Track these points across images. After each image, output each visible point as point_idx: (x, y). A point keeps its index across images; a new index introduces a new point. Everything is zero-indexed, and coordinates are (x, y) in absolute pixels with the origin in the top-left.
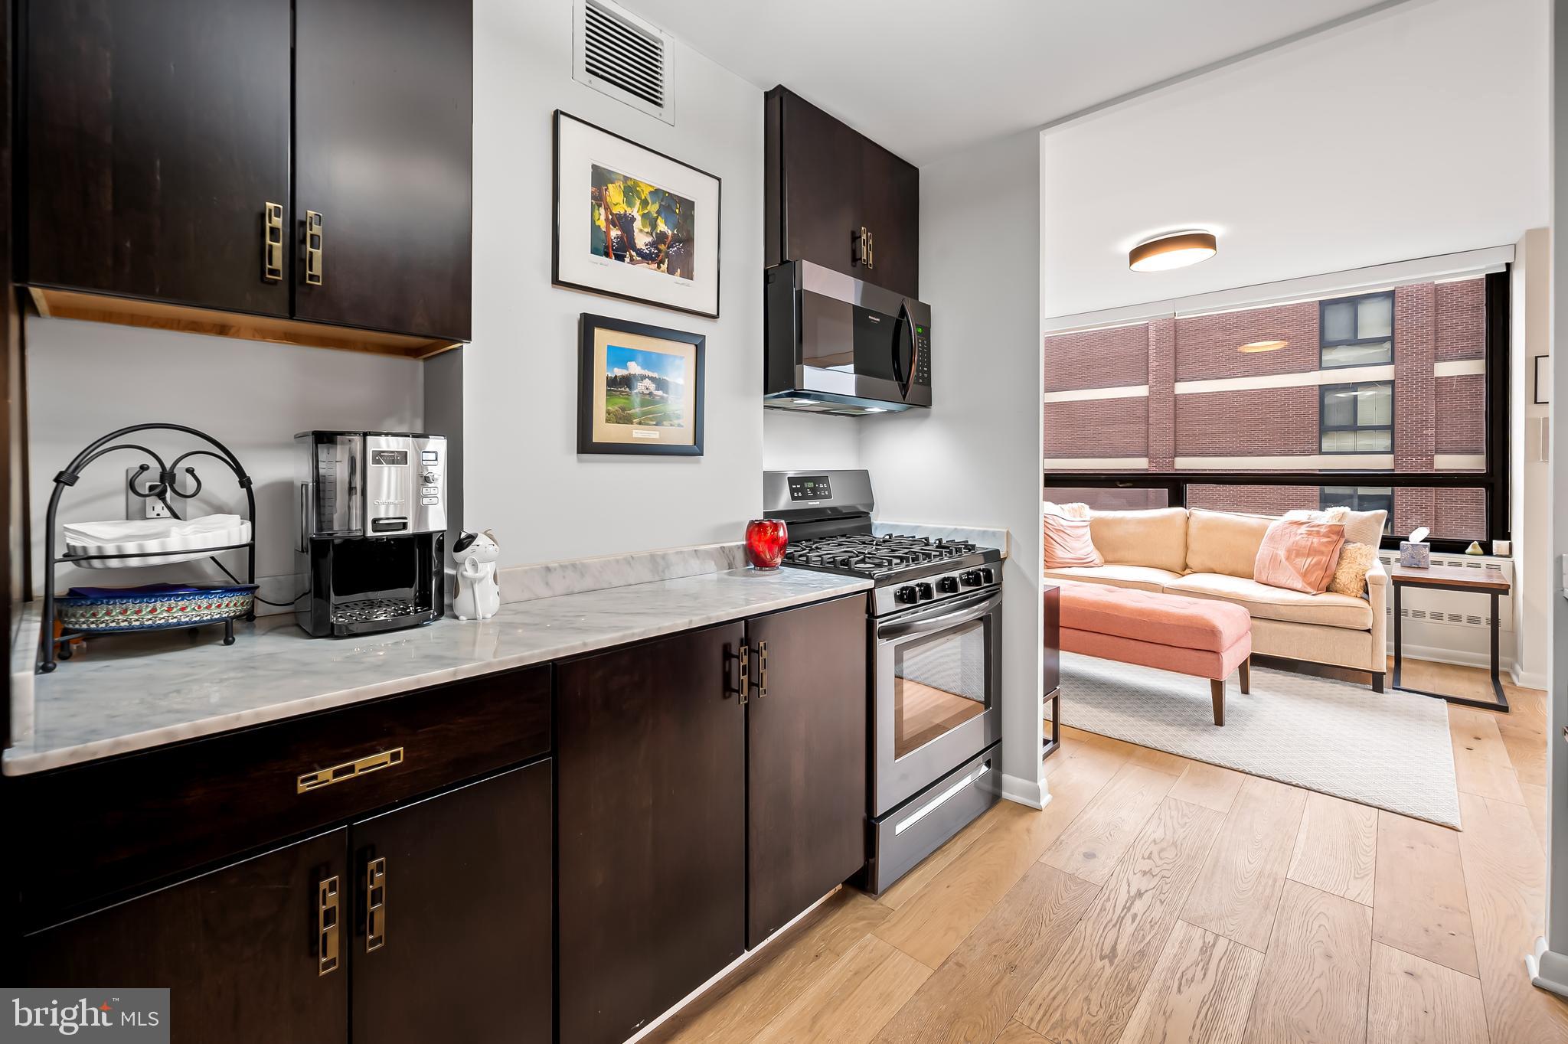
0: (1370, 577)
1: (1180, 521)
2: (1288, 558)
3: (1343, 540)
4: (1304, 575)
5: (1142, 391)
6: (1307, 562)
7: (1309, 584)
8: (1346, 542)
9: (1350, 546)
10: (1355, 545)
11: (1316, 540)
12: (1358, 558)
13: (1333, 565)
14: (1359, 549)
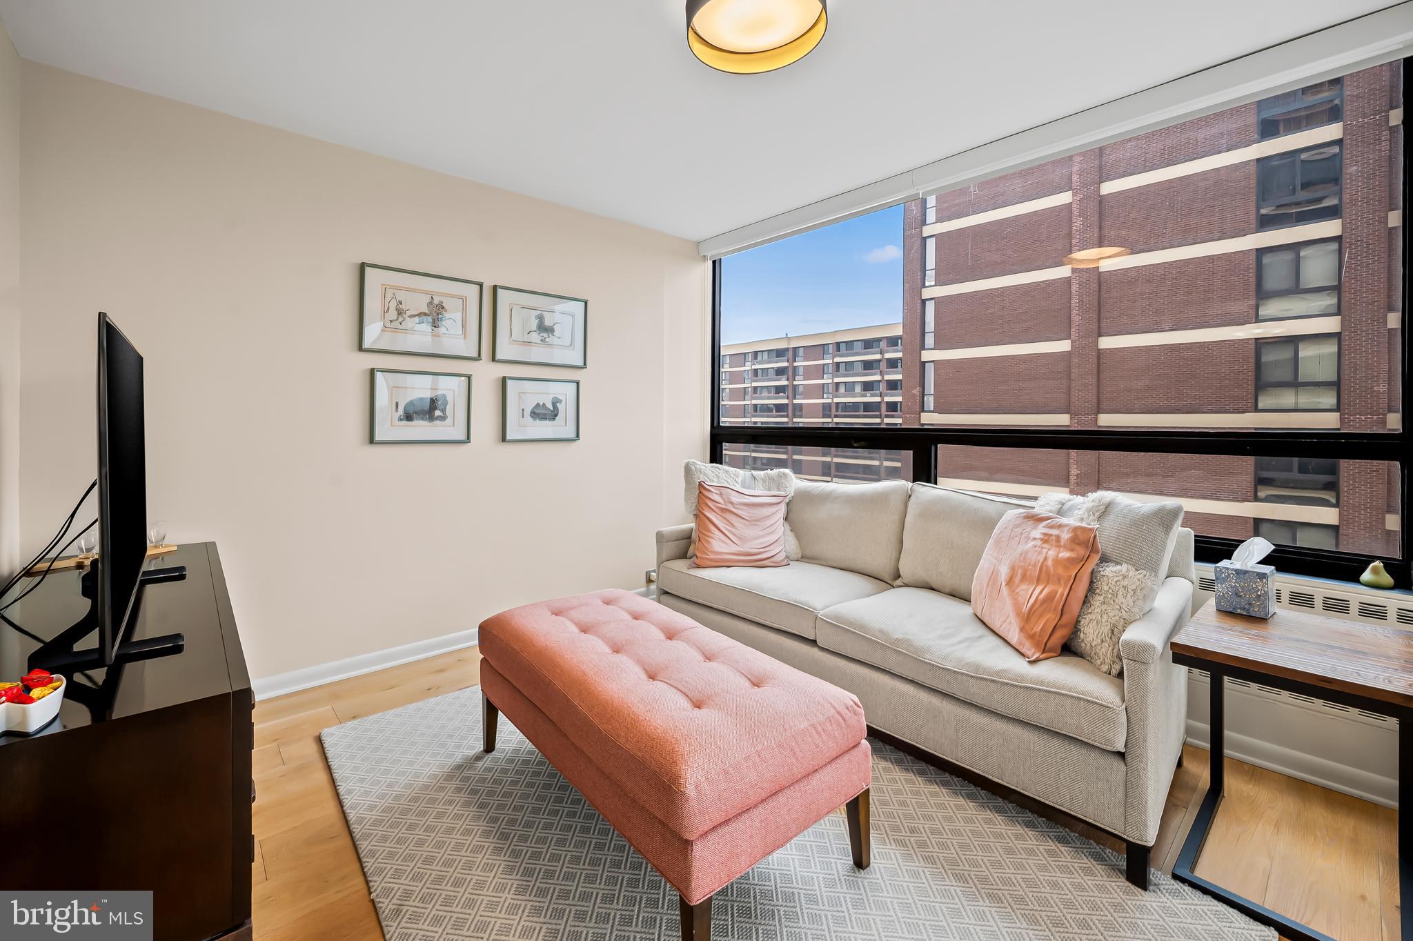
0: (1127, 643)
1: (896, 503)
2: (1010, 582)
3: (1096, 558)
4: (1027, 619)
5: (1064, 346)
6: (1032, 593)
7: (1031, 637)
8: (1104, 559)
9: (1109, 570)
10: (1118, 567)
11: (1052, 553)
12: (1120, 596)
13: (1075, 606)
14: (1125, 577)
